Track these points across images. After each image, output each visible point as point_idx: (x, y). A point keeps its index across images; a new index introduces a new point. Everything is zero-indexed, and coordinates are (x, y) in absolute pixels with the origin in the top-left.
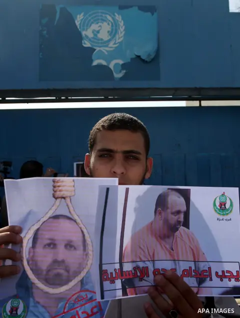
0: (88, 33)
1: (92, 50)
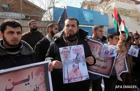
0: (85, 15)
1: (85, 18)
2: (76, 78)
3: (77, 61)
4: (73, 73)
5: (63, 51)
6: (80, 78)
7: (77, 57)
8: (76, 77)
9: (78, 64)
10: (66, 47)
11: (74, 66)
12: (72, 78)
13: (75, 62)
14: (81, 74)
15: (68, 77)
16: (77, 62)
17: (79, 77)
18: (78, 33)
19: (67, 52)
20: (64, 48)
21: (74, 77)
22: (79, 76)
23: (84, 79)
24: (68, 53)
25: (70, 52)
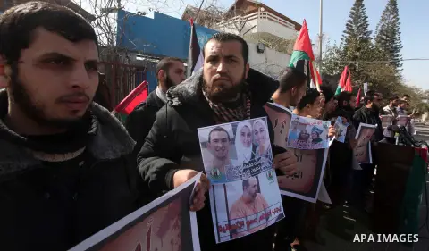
2: (254, 221)
3: (254, 167)
4: (244, 206)
5: (212, 139)
6: (265, 220)
7: (253, 156)
8: (253, 217)
9: (257, 178)
10: (221, 126)
11: (246, 184)
12: (242, 223)
13: (248, 171)
14: (265, 206)
15: (229, 221)
16: (254, 170)
17: (261, 218)
18: (247, 80)
19: (223, 140)
20: (215, 130)
21: (249, 218)
22: (260, 215)
23: (273, 219)
24: (227, 144)
25: (233, 141)
